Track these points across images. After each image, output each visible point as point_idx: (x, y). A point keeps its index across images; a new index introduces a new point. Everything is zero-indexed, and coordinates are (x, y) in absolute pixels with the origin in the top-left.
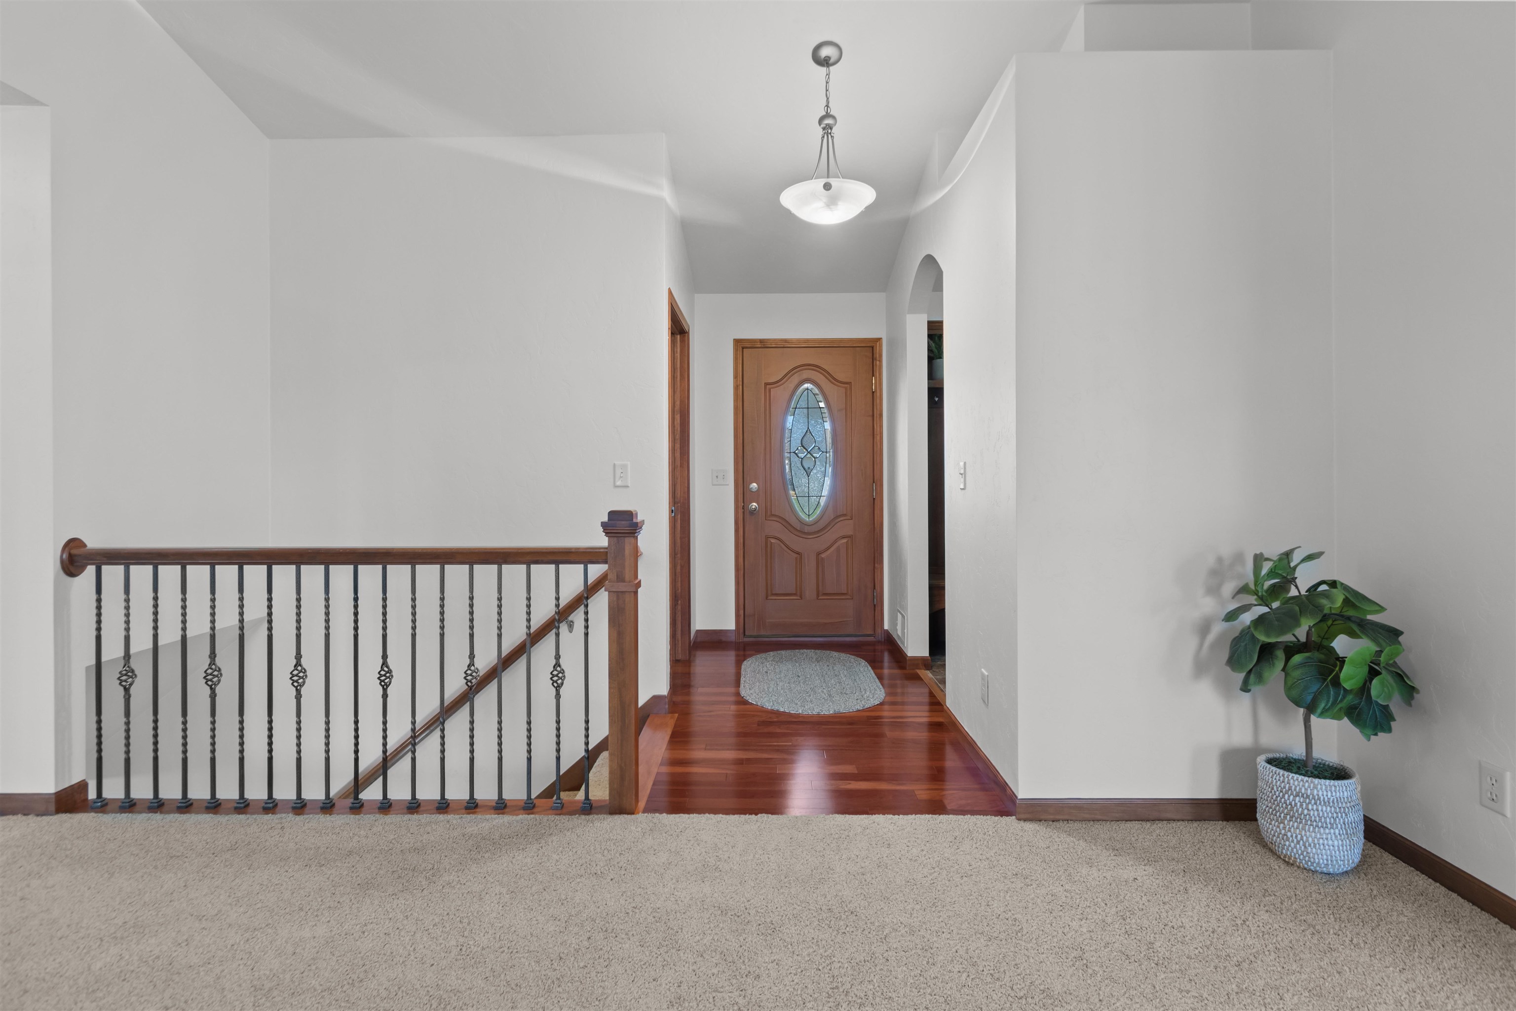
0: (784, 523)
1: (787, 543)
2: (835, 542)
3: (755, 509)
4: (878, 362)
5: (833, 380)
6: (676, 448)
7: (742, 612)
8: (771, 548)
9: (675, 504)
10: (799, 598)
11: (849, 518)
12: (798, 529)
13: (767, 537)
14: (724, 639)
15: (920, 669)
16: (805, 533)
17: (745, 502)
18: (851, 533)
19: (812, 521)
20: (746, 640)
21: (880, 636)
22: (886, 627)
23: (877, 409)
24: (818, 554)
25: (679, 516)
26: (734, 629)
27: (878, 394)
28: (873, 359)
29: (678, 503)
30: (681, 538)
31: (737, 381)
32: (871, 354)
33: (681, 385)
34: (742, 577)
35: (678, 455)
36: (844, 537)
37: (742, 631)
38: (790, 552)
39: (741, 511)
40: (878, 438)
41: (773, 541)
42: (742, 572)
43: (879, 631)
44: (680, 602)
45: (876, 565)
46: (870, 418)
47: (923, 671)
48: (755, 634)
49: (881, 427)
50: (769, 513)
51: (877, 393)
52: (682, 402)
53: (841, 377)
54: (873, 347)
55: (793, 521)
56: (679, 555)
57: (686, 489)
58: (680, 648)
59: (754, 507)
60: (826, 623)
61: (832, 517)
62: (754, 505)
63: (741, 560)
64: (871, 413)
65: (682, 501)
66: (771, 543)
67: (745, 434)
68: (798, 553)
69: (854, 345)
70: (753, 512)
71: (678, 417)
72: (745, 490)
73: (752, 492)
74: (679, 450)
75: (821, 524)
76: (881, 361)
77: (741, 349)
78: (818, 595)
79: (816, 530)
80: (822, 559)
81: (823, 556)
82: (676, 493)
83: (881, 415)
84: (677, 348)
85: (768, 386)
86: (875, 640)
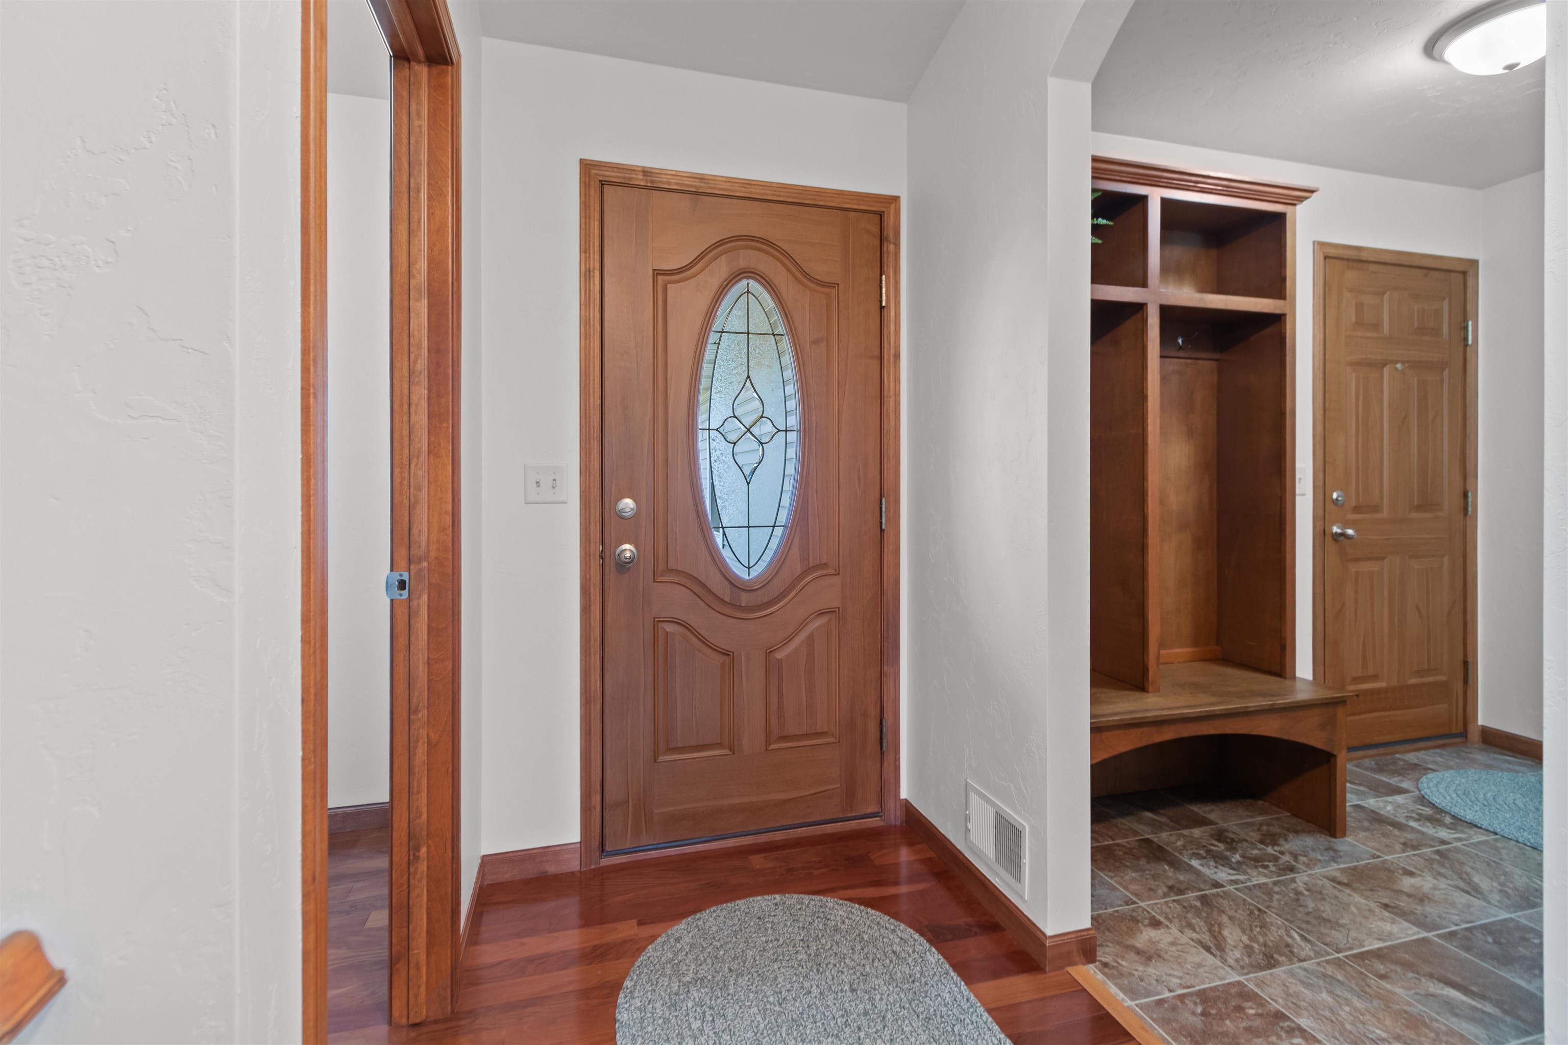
0: (694, 588)
1: (703, 632)
2: (804, 624)
3: (632, 559)
4: (892, 247)
5: (805, 277)
6: (414, 398)
7: (596, 799)
8: (666, 643)
9: (410, 562)
10: (727, 752)
11: (833, 572)
12: (727, 599)
13: (656, 622)
14: (552, 869)
15: (1073, 964)
16: (740, 608)
17: (607, 542)
18: (837, 604)
19: (758, 577)
20: (606, 862)
21: (894, 816)
22: (904, 795)
23: (889, 344)
24: (769, 653)
25: (425, 597)
26: (578, 839)
27: (892, 313)
28: (882, 239)
29: (420, 561)
30: (429, 663)
31: (587, 259)
32: (878, 230)
33: (430, 216)
34: (598, 717)
35: (421, 418)
36: (821, 614)
37: (596, 843)
38: (709, 651)
39: (596, 564)
40: (892, 404)
41: (669, 628)
42: (599, 706)
43: (891, 805)
44: (424, 850)
45: (886, 668)
46: (875, 364)
47: (1081, 967)
48: (628, 846)
49: (897, 381)
50: (661, 566)
51: (889, 310)
52: (434, 264)
53: (819, 270)
54: (881, 215)
55: (716, 583)
56: (423, 714)
57: (448, 520)
58: (423, 989)
59: (628, 554)
60: (784, 802)
61: (799, 570)
62: (628, 549)
63: (596, 677)
64: (877, 353)
65: (433, 554)
66: (667, 633)
67: (606, 384)
68: (726, 653)
69: (846, 206)
70: (623, 566)
71: (421, 308)
72: (606, 515)
73: (623, 518)
74: (424, 404)
75: (777, 586)
76: (897, 245)
77: (598, 185)
78: (768, 743)
79: (766, 600)
80: (779, 661)
81: (779, 655)
82: (414, 531)
83: (897, 356)
84: (419, 103)
85: (660, 278)
86: (882, 824)
